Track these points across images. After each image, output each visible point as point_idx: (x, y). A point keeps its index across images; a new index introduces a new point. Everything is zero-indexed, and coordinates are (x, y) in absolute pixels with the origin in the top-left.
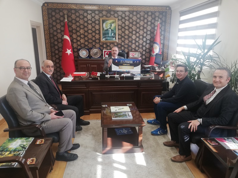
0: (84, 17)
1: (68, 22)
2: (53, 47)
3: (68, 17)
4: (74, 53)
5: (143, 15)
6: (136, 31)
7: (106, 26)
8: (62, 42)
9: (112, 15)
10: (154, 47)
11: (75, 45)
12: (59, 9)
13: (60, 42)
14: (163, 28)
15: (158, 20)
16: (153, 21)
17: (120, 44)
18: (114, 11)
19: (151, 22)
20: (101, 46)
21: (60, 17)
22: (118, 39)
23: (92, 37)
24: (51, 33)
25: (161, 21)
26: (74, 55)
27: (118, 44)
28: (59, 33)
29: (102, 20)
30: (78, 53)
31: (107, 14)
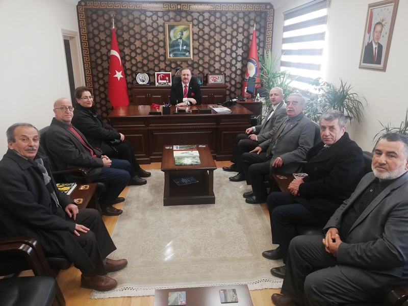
0: (141, 21)
1: (117, 29)
2: (94, 68)
3: (117, 21)
4: (126, 77)
5: (231, 18)
6: (220, 42)
7: (174, 35)
8: (107, 60)
9: (184, 18)
10: (248, 67)
11: (128, 65)
12: (102, 10)
13: (105, 61)
14: (261, 38)
15: (253, 26)
16: (246, 27)
17: (196, 62)
18: (186, 11)
19: (243, 27)
20: (167, 65)
21: (104, 22)
22: (194, 54)
23: (154, 53)
24: (92, 47)
25: (258, 27)
26: (127, 81)
27: (193, 62)
28: (104, 46)
29: (169, 26)
30: (132, 77)
31: (175, 16)
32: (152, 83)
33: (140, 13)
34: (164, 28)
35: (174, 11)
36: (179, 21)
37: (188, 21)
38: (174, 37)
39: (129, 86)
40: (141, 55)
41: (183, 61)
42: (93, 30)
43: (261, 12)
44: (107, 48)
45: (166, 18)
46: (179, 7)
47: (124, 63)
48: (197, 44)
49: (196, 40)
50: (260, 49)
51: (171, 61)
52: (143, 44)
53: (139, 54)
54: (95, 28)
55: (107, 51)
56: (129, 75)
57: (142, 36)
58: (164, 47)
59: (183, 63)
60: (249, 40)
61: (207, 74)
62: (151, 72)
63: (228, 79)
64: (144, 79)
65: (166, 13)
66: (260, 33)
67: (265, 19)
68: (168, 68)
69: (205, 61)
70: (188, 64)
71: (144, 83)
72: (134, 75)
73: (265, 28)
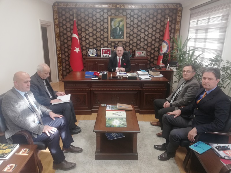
0: (93, 16)
2: (62, 45)
3: (77, 15)
4: (82, 51)
5: (152, 13)
6: (144, 29)
9: (121, 13)
10: (162, 46)
11: (84, 44)
12: (68, 8)
13: (70, 41)
14: (173, 26)
15: (168, 19)
16: (163, 19)
17: (128, 42)
18: (122, 9)
19: (160, 20)
20: (109, 44)
21: (70, 16)
22: (126, 37)
23: (100, 36)
24: (61, 32)
25: (171, 19)
26: (82, 54)
27: (126, 42)
28: (69, 32)
29: (111, 18)
30: (86, 51)
31: (115, 12)
32: (98, 55)
33: (93, 10)
34: (108, 20)
35: (115, 9)
36: (118, 15)
37: (124, 15)
38: (114, 25)
39: (84, 57)
40: (92, 37)
41: (119, 41)
42: (62, 21)
43: (173, 9)
44: (71, 33)
45: (109, 13)
46: (118, 6)
47: (81, 42)
48: (129, 30)
49: (128, 28)
50: (172, 34)
51: (112, 42)
52: (94, 30)
53: (91, 37)
54: (64, 20)
55: (71, 34)
56: (84, 50)
57: (93, 25)
58: (107, 32)
59: (119, 42)
60: (164, 28)
61: (135, 50)
62: (99, 48)
63: (149, 54)
64: (93, 53)
65: (109, 10)
66: (172, 23)
67: (176, 14)
68: (109, 46)
69: (134, 41)
70: (122, 43)
71: (93, 55)
72: (87, 50)
73: (175, 19)
